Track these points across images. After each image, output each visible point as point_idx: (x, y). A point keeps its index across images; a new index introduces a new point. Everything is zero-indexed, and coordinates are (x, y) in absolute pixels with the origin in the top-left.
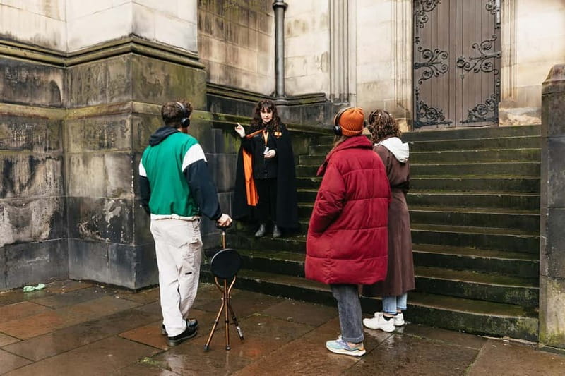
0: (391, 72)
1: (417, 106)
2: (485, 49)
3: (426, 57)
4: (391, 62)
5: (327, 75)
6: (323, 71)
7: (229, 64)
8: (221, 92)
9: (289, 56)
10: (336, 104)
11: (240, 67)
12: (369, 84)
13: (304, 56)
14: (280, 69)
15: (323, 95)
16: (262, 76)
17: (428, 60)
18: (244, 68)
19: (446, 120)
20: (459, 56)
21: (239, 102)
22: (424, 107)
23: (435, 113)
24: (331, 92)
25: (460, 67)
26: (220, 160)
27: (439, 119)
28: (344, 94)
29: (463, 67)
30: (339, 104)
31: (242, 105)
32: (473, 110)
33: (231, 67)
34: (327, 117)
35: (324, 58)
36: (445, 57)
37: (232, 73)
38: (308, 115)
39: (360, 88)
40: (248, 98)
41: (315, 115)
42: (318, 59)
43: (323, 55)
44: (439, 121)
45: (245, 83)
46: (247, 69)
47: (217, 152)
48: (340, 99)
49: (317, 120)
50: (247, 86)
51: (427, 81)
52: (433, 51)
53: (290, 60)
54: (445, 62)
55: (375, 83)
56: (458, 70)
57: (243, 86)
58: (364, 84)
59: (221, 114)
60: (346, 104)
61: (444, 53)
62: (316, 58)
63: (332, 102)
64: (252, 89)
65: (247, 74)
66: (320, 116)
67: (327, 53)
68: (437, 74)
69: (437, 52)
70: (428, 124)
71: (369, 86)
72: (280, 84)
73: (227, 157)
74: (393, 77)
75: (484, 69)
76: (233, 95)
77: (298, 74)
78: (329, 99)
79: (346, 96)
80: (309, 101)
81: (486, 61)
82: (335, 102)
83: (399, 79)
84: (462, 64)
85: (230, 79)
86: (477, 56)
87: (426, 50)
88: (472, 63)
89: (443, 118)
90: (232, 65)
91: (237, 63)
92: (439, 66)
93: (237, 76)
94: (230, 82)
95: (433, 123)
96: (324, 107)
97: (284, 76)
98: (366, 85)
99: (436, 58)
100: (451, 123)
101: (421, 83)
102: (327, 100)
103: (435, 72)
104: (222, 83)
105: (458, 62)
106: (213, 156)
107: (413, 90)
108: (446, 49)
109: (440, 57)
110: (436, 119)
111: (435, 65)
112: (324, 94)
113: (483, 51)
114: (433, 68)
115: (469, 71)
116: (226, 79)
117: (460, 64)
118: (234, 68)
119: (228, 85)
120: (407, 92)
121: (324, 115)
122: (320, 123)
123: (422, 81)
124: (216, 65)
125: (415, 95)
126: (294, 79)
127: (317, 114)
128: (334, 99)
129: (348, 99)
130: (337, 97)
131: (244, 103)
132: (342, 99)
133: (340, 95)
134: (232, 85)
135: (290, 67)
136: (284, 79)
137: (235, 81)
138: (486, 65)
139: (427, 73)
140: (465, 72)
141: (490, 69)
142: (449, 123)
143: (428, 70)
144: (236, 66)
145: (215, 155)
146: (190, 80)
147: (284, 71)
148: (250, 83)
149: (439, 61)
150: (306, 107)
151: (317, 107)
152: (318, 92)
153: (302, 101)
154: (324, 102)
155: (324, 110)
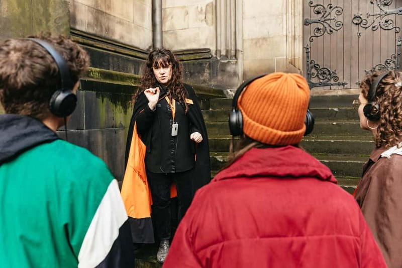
0: (283, 28)
1: (308, 65)
2: (386, 5)
3: (318, 13)
4: (282, 16)
5: (212, 28)
6: (207, 24)
7: (99, 8)
8: (91, 42)
9: (167, 7)
10: (223, 61)
11: (112, 14)
12: (258, 40)
13: (185, 7)
14: (158, 20)
15: (208, 51)
16: (139, 27)
17: (320, 16)
18: (116, 15)
19: (341, 81)
20: (355, 12)
21: (113, 56)
22: (316, 67)
23: (328, 73)
24: (216, 47)
25: (357, 24)
26: (92, 139)
27: (332, 80)
28: (231, 50)
29: (360, 23)
30: (226, 61)
31: (115, 59)
32: (371, 71)
33: (102, 13)
34: (213, 75)
35: (209, 9)
36: (339, 13)
37: (103, 20)
38: (190, 73)
39: (247, 45)
40: (123, 51)
41: (199, 73)
42: (202, 10)
43: (207, 6)
44: (332, 82)
45: (119, 33)
46: (121, 17)
47: (89, 127)
48: (226, 56)
49: (201, 78)
50: (122, 37)
51: (318, 38)
52: (326, 6)
53: (168, 11)
54: (340, 18)
55: (264, 39)
56: (354, 28)
57: (116, 37)
58: (252, 40)
59: (93, 69)
60: (233, 61)
61: (339, 9)
62: (199, 9)
63: (219, 58)
64: (126, 41)
65: (120, 23)
66: (205, 74)
67: (212, 3)
68: (331, 31)
69: (331, 7)
70: (320, 85)
71: (258, 42)
72: (158, 37)
73: (103, 133)
74: (285, 33)
75: (383, 27)
76: (105, 46)
77: (177, 27)
78: (214, 56)
79: (233, 53)
80: (192, 57)
81: (386, 18)
82: (223, 59)
83: (290, 35)
84: (358, 21)
85: (101, 26)
86: (375, 13)
87: (317, 5)
88: (370, 20)
89: (336, 79)
90: (104, 10)
91: (109, 7)
92: (333, 24)
93: (110, 25)
94: (102, 31)
95: (325, 85)
96: (209, 65)
97: (162, 29)
98: (254, 42)
99: (330, 13)
100: (346, 84)
101: (311, 41)
102: (212, 56)
103: (328, 29)
104: (91, 31)
105: (354, 18)
106: (81, 133)
107: (304, 48)
108: (341, 5)
109: (334, 12)
110: (329, 80)
111: (328, 22)
112: (209, 49)
113: (382, 7)
114: (325, 24)
115: (366, 28)
116: (96, 26)
117: (355, 21)
118: (106, 13)
119: (99, 33)
120: (299, 50)
121: (210, 74)
122: (204, 81)
123: (314, 38)
124: (83, 8)
125: (305, 54)
126: (173, 32)
127: (201, 72)
128: (221, 56)
129: (235, 56)
130: (224, 53)
131: (118, 57)
132: (229, 56)
133: (227, 51)
134: (104, 34)
135: (170, 18)
136: (162, 32)
137: (108, 30)
138: (386, 22)
139: (319, 29)
140: (362, 30)
141: (390, 27)
142: (343, 84)
143: (321, 26)
144: (108, 12)
145: (85, 131)
146: (42, 10)
147: (161, 23)
148: (125, 34)
149: (332, 18)
150: (188, 64)
151: (201, 64)
152: (202, 47)
153: (184, 57)
154: (210, 58)
155: (209, 68)
